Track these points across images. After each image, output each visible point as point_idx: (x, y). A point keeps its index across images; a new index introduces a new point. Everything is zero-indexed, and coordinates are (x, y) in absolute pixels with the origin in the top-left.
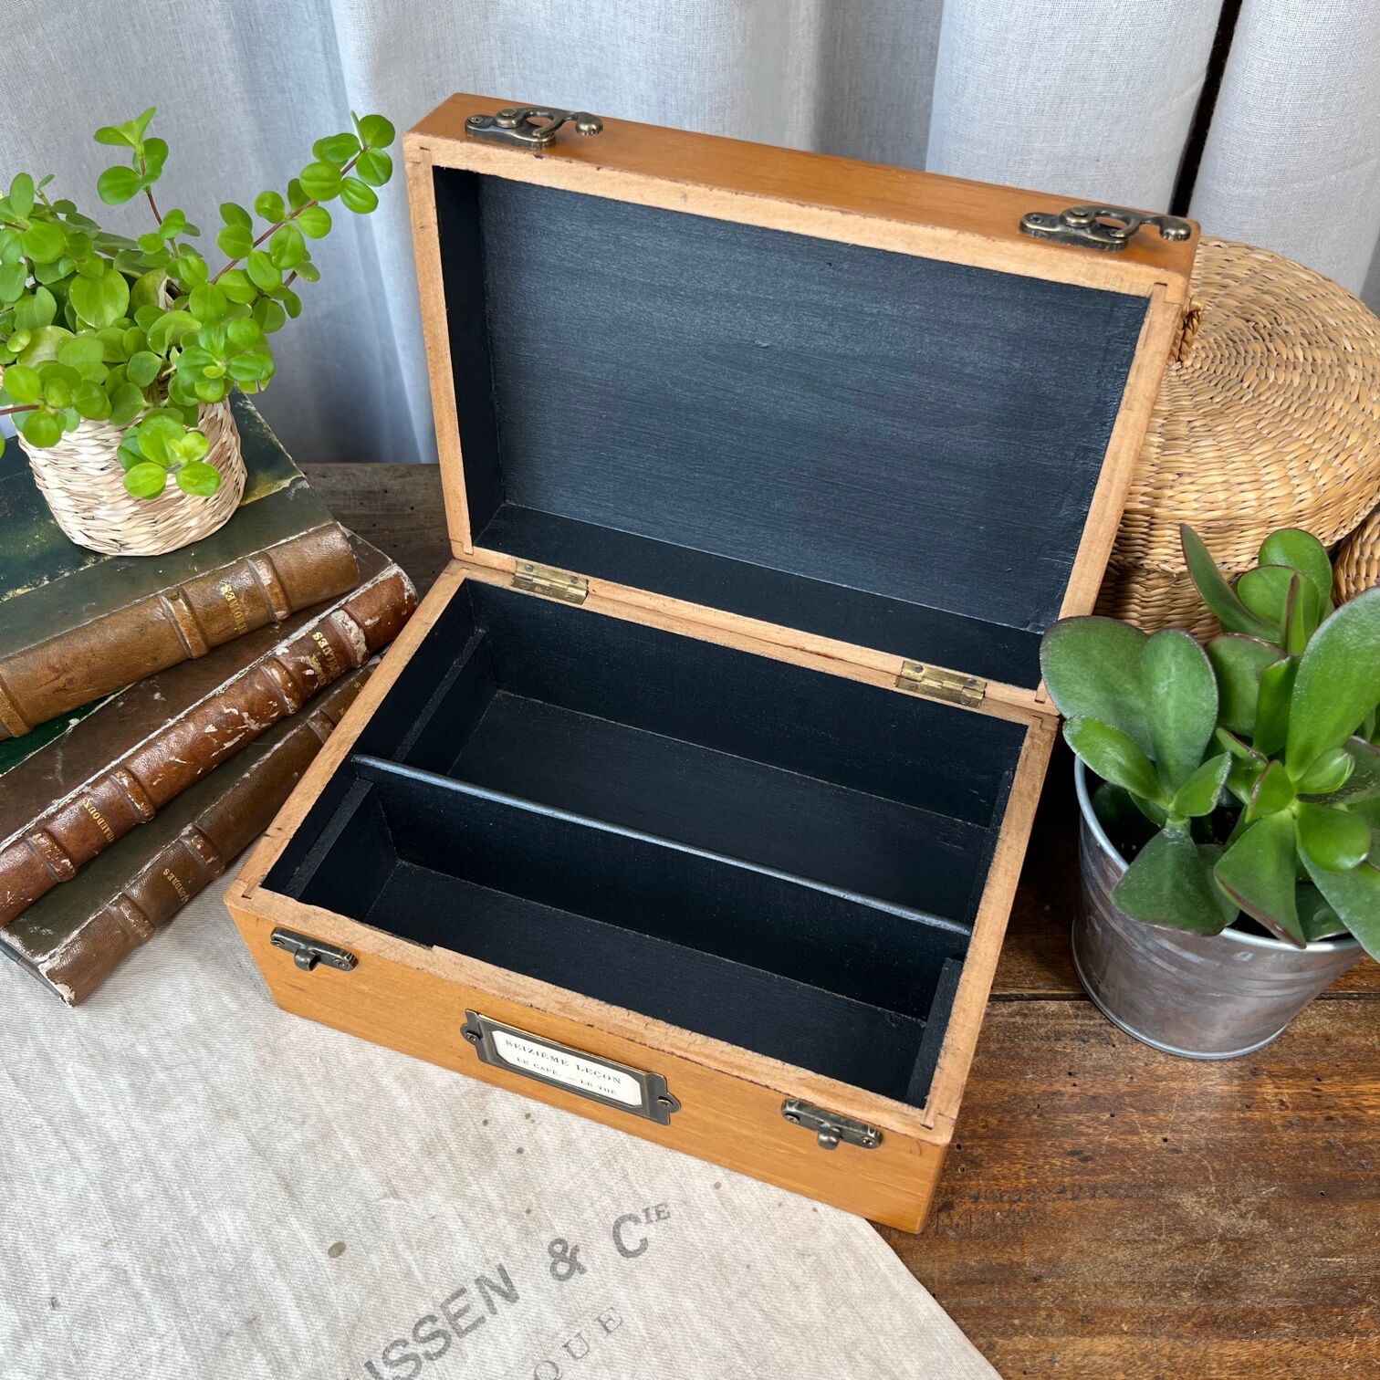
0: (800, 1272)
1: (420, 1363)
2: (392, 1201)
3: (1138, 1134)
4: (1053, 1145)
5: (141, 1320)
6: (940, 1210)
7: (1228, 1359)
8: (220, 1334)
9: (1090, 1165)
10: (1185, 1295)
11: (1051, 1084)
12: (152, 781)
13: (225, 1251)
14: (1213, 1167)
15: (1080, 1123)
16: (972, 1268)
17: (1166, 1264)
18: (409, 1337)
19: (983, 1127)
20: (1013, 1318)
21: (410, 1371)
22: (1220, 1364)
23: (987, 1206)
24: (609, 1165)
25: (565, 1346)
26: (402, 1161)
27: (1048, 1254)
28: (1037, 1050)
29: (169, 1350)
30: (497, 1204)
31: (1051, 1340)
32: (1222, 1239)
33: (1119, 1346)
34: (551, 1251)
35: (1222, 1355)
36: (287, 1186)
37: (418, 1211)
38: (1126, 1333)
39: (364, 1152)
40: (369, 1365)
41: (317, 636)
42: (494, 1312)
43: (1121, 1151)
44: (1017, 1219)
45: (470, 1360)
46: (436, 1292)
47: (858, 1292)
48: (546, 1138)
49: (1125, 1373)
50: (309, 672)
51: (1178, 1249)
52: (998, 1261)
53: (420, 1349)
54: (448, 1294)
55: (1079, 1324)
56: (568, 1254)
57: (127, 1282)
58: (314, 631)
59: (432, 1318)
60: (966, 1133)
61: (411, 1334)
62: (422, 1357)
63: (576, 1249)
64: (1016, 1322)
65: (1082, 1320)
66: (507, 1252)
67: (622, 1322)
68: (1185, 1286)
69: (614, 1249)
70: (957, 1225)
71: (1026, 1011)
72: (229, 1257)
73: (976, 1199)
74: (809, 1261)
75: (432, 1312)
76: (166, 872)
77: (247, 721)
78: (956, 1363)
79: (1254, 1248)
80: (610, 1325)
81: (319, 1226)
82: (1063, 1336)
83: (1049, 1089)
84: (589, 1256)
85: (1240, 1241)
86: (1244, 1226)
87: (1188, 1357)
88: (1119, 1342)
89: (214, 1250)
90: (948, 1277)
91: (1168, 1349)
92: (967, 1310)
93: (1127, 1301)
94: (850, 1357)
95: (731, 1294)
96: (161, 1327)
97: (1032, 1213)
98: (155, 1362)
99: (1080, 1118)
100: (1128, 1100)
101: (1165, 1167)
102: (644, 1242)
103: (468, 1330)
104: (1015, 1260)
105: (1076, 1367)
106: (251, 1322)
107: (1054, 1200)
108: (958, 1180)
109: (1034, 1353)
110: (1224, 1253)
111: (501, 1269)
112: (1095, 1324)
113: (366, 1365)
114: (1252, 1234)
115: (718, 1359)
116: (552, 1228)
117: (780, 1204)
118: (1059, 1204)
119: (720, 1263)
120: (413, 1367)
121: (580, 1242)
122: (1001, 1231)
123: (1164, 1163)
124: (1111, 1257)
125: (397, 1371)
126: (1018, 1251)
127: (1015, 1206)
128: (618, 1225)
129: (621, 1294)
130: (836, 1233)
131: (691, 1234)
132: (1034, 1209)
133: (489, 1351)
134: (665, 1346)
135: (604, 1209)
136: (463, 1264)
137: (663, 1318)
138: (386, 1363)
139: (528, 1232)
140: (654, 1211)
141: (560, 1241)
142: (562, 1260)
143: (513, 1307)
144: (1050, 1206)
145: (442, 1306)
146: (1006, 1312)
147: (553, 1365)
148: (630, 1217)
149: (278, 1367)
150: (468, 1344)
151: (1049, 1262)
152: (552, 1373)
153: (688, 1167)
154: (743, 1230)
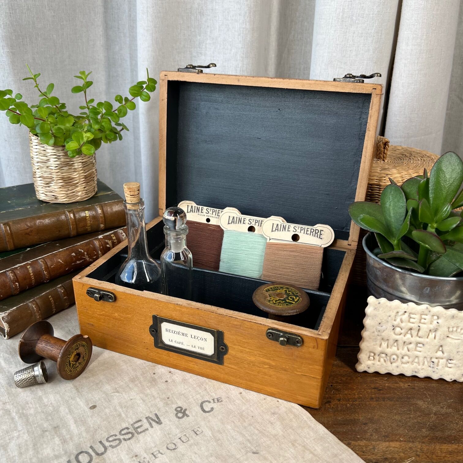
0: (272, 419)
1: (121, 441)
2: (116, 394)
3: (398, 384)
4: (367, 386)
5: (12, 426)
6: (326, 403)
7: (444, 450)
8: (43, 431)
9: (382, 392)
10: (424, 430)
12: (51, 266)
13: (50, 406)
14: (428, 394)
15: (376, 380)
16: (339, 420)
17: (415, 421)
18: (118, 434)
19: (340, 380)
20: (357, 435)
21: (116, 444)
22: (441, 452)
23: (344, 402)
24: (200, 386)
25: (180, 438)
26: (122, 383)
27: (369, 417)
29: (21, 435)
30: (156, 396)
31: (373, 442)
32: (435, 414)
33: (400, 445)
34: (176, 410)
35: (441, 449)
36: (77, 389)
37: (126, 397)
38: (402, 441)
40: (101, 442)
41: (112, 235)
42: (152, 427)
43: (393, 388)
44: (355, 406)
45: (142, 441)
46: (130, 420)
47: (295, 425)
48: (177, 378)
49: (403, 453)
50: (108, 246)
51: (419, 416)
52: (349, 418)
53: (122, 437)
54: (134, 421)
55: (383, 438)
56: (183, 411)
57: (10, 414)
58: (112, 234)
59: (128, 428)
60: (334, 382)
61: (119, 432)
62: (122, 440)
63: (186, 410)
64: (358, 436)
65: (384, 437)
66: (159, 410)
67: (202, 432)
68: (423, 428)
69: (201, 410)
70: (333, 408)
72: (51, 408)
73: (339, 400)
74: (276, 416)
75: (127, 427)
76: (50, 297)
77: (85, 256)
79: (448, 417)
80: (198, 433)
81: (87, 402)
82: (377, 441)
84: (190, 412)
85: (443, 415)
86: (444, 411)
87: (428, 449)
88: (400, 444)
89: (46, 406)
91: (419, 447)
92: (338, 433)
93: (401, 431)
94: (293, 445)
95: (246, 424)
96: (20, 428)
97: (361, 405)
98: (15, 438)
101: (410, 393)
102: (212, 409)
103: (141, 432)
104: (356, 418)
105: (383, 451)
106: (56, 428)
107: (369, 401)
108: (332, 395)
109: (366, 446)
110: (437, 418)
111: (156, 415)
112: (390, 438)
113: (99, 442)
114: (447, 413)
115: (241, 444)
116: (177, 403)
117: (265, 399)
118: (371, 403)
119: (241, 415)
120: (118, 442)
121: (187, 408)
122: (350, 410)
123: (409, 392)
124: (393, 418)
125: (111, 443)
126: (357, 415)
127: (354, 403)
128: (202, 403)
129: (203, 423)
130: (286, 408)
131: (231, 407)
132: (362, 404)
133: (149, 439)
134: (219, 439)
135: (197, 399)
136: (141, 412)
137: (219, 431)
138: (107, 441)
139: (167, 404)
140: (216, 400)
141: (180, 407)
142: (180, 413)
143: (159, 426)
144: (368, 403)
145: (132, 425)
146: (354, 433)
147: (174, 444)
148: (207, 401)
149: (64, 441)
150: (141, 436)
151: (369, 419)
152: (174, 447)
153: (230, 388)
154: (251, 406)
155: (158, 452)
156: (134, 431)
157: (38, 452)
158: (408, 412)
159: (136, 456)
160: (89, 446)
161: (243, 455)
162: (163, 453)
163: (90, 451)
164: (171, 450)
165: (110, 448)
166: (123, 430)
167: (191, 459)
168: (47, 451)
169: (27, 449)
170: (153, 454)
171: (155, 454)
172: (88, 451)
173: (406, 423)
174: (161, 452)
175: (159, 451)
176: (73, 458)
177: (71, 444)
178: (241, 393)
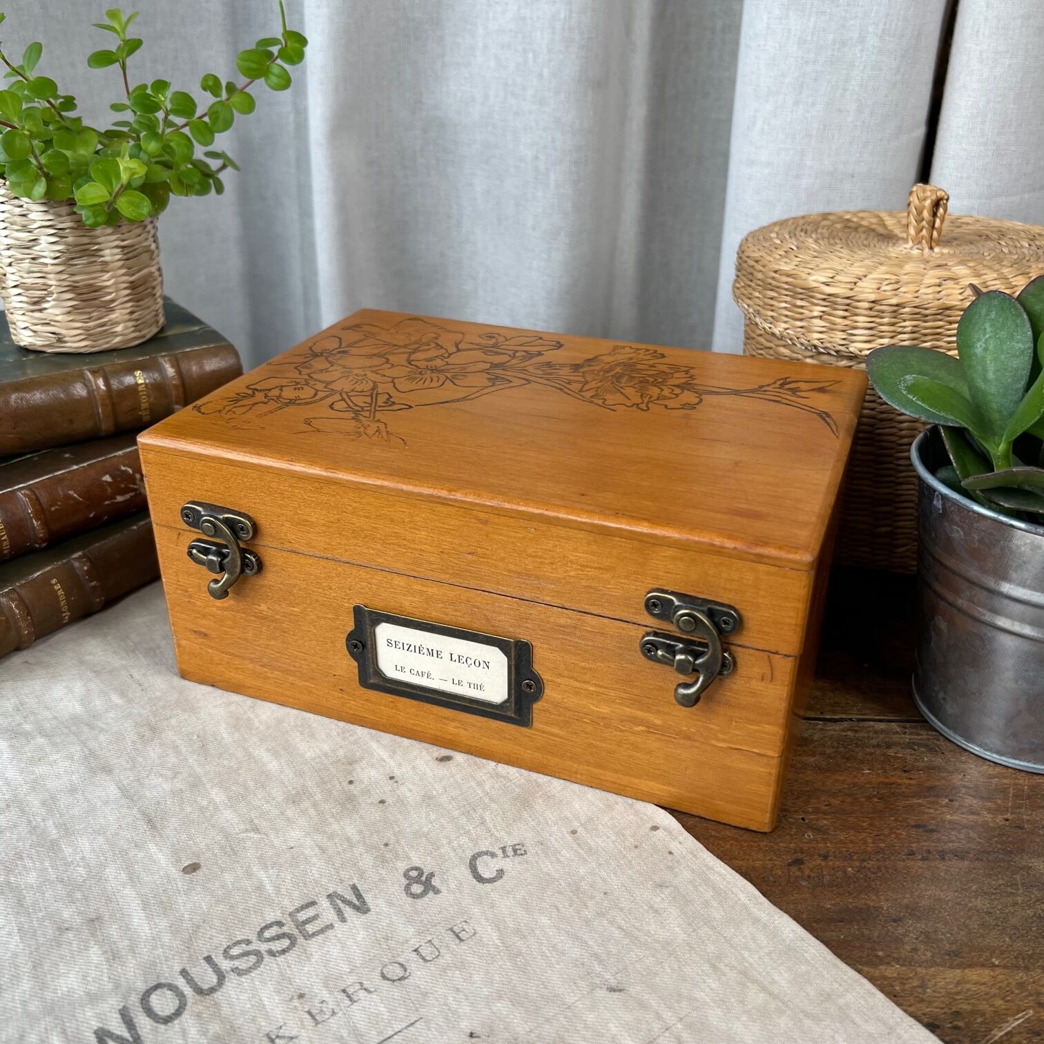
0: (658, 899)
1: (262, 958)
2: (252, 835)
3: (979, 814)
4: (896, 820)
6: (789, 865)
8: (59, 929)
9: (935, 836)
11: (887, 778)
13: (78, 865)
15: (920, 805)
16: (828, 909)
17: (1029, 912)
18: (253, 938)
19: (826, 805)
20: (876, 950)
21: (250, 964)
23: (838, 863)
24: (467, 814)
25: (415, 951)
26: (266, 807)
27: (905, 901)
28: (871, 754)
30: (356, 838)
31: (919, 969)
33: (993, 977)
34: (406, 875)
36: (150, 821)
37: (276, 842)
38: (997, 966)
39: (230, 798)
40: (208, 959)
42: (343, 920)
43: (964, 826)
44: (869, 873)
45: (316, 957)
46: (286, 902)
48: (409, 794)
49: (1003, 999)
51: (1038, 901)
52: (854, 904)
53: (264, 947)
54: (297, 904)
55: (947, 957)
56: (424, 878)
59: (280, 924)
60: (810, 810)
61: (256, 935)
62: (265, 955)
63: (432, 875)
64: (880, 953)
65: (949, 955)
66: (362, 875)
67: (475, 933)
69: (470, 877)
70: (809, 877)
71: (856, 728)
72: (81, 870)
74: (667, 891)
75: (279, 919)
76: (54, 581)
78: (827, 976)
80: (463, 935)
81: (176, 853)
82: (931, 967)
83: (886, 780)
84: (444, 881)
88: (992, 974)
89: (68, 864)
90: (804, 916)
93: (992, 939)
95: (588, 914)
97: (883, 869)
99: (920, 801)
100: (964, 791)
101: (1010, 839)
102: (501, 873)
103: (314, 935)
104: (872, 904)
105: (949, 993)
106: (94, 922)
107: (904, 860)
108: (806, 843)
109: (904, 979)
111: (354, 888)
112: (964, 957)
113: (205, 958)
115: (576, 965)
116: (409, 858)
117: (636, 847)
118: (910, 863)
119: (576, 889)
120: (254, 961)
121: (436, 870)
122: (855, 882)
123: (1009, 836)
124: (970, 905)
125: (236, 963)
126: (874, 898)
127: (865, 864)
128: (474, 858)
129: (476, 910)
130: (693, 871)
131: (548, 866)
132: (886, 867)
133: (335, 952)
134: (519, 954)
135: (460, 846)
136: (316, 882)
137: (518, 932)
138: (226, 958)
139: (384, 860)
140: (510, 849)
141: (416, 869)
142: (417, 883)
143: (364, 917)
144: (900, 864)
145: (291, 914)
146: (868, 945)
147: (401, 965)
148: (486, 853)
149: (113, 956)
150: (313, 945)
151: (907, 907)
152: (399, 972)
153: (545, 819)
154: (600, 865)
155: (358, 986)
156: (296, 932)
157: (43, 986)
158: (1009, 889)
159: (301, 996)
160: (178, 968)
161: (584, 996)
162: (372, 990)
163: (181, 983)
164: (394, 981)
165: (233, 976)
166: (267, 927)
167: (445, 1005)
168: (69, 982)
169: (16, 978)
170: (344, 991)
171: (350, 991)
172: (176, 983)
173: (1004, 919)
174: (366, 986)
175: (361, 984)
176: (134, 999)
177: (131, 963)
178: (574, 832)
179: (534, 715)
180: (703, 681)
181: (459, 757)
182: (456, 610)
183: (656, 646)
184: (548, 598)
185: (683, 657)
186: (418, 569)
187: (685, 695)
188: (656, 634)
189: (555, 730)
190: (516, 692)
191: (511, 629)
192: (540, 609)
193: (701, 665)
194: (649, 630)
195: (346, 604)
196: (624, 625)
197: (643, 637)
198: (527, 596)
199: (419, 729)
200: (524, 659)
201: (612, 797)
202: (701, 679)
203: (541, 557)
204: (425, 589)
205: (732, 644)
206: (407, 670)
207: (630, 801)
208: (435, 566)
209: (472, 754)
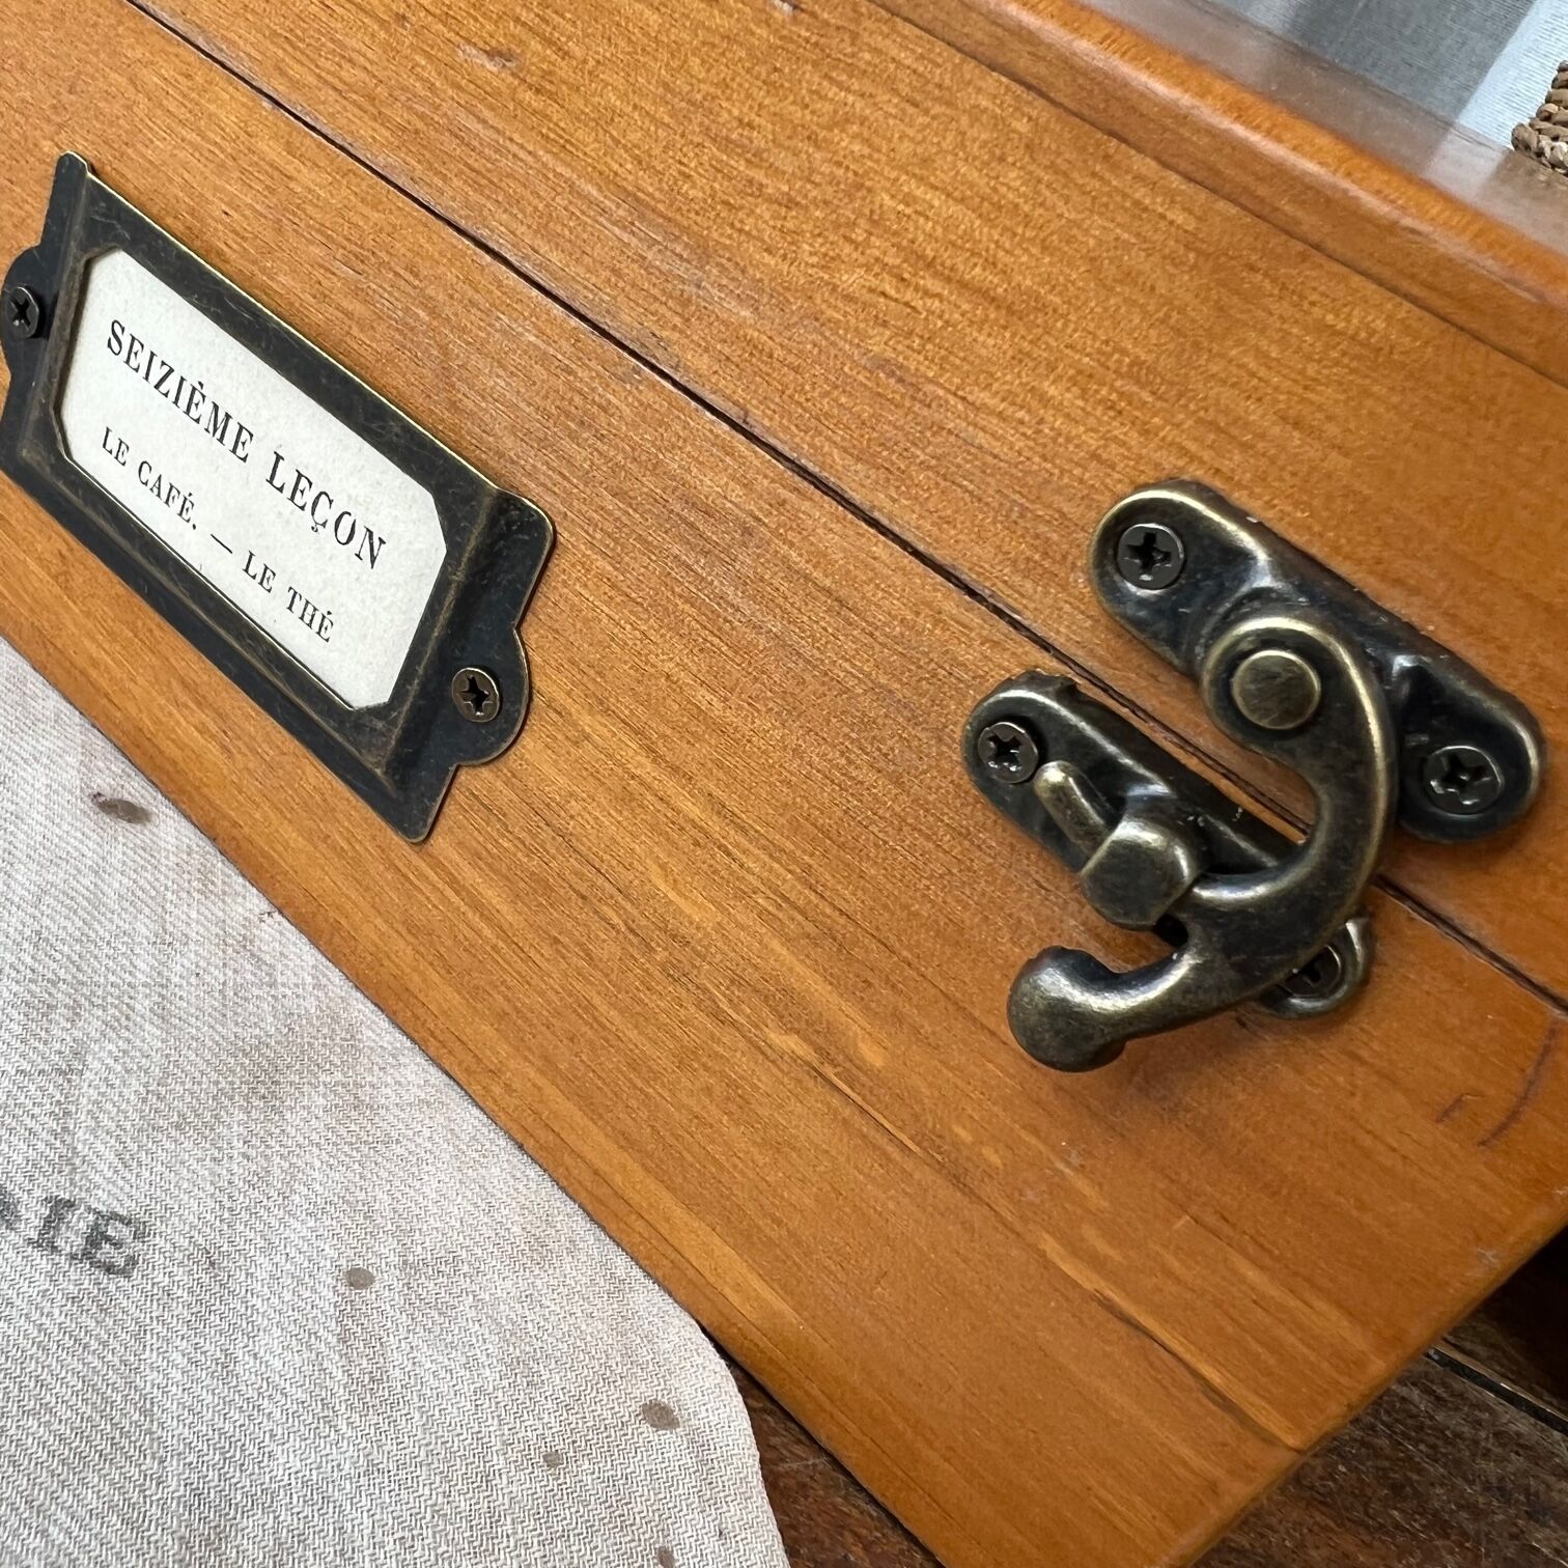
140: (84, 1225)
153: (292, 1173)
154: (372, 1468)
178: (358, 1279)
179: (449, 809)
180: (1182, 987)
181: (171, 830)
182: (356, 292)
183: (1043, 737)
184: (703, 363)
185: (1150, 837)
186: (296, 70)
187: (1062, 1010)
188: (1068, 693)
189: (493, 895)
190: (423, 692)
191: (509, 441)
192: (649, 396)
193: (1213, 914)
194: (1048, 664)
195: (46, 146)
196: (951, 602)
197: (1009, 684)
198: (625, 323)
199: (104, 683)
200: (504, 579)
201: (570, 1221)
202: (1182, 969)
203: (757, 158)
204: (292, 166)
205: (1403, 895)
206: (133, 458)
207: (622, 1264)
208: (349, 73)
209: (213, 840)
